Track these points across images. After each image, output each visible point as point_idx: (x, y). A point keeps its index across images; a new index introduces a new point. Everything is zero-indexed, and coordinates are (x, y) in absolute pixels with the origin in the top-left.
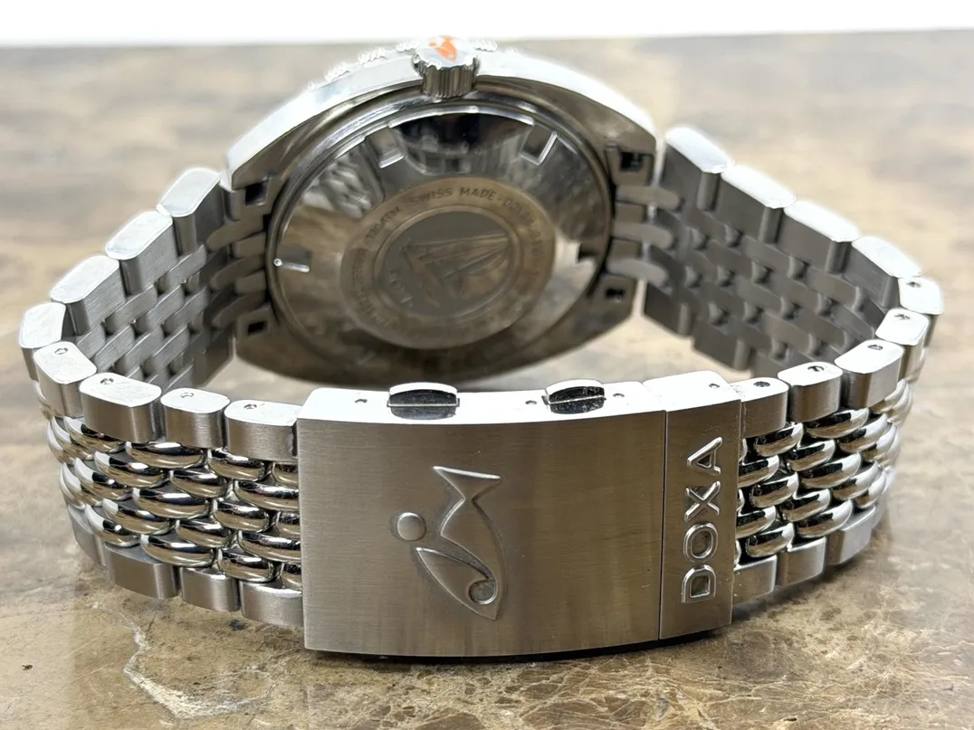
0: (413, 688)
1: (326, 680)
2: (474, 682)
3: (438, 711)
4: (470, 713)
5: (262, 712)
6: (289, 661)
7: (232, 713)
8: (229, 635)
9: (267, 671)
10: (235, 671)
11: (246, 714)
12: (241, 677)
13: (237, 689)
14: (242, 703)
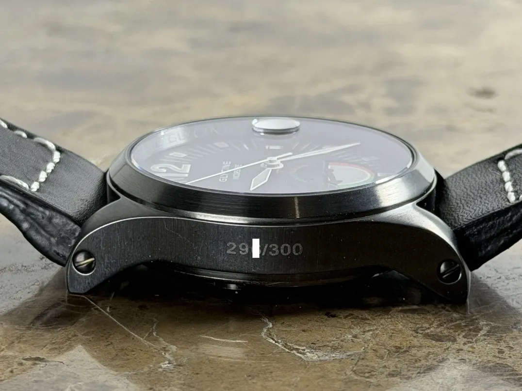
0: (462, 350)
1: (401, 344)
2: (503, 348)
3: (482, 361)
4: (505, 363)
5: (363, 359)
6: (372, 334)
7: (342, 359)
8: (326, 320)
9: (359, 338)
10: (337, 338)
11: (352, 359)
12: (342, 341)
13: (342, 347)
14: (348, 354)
